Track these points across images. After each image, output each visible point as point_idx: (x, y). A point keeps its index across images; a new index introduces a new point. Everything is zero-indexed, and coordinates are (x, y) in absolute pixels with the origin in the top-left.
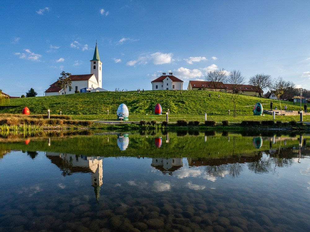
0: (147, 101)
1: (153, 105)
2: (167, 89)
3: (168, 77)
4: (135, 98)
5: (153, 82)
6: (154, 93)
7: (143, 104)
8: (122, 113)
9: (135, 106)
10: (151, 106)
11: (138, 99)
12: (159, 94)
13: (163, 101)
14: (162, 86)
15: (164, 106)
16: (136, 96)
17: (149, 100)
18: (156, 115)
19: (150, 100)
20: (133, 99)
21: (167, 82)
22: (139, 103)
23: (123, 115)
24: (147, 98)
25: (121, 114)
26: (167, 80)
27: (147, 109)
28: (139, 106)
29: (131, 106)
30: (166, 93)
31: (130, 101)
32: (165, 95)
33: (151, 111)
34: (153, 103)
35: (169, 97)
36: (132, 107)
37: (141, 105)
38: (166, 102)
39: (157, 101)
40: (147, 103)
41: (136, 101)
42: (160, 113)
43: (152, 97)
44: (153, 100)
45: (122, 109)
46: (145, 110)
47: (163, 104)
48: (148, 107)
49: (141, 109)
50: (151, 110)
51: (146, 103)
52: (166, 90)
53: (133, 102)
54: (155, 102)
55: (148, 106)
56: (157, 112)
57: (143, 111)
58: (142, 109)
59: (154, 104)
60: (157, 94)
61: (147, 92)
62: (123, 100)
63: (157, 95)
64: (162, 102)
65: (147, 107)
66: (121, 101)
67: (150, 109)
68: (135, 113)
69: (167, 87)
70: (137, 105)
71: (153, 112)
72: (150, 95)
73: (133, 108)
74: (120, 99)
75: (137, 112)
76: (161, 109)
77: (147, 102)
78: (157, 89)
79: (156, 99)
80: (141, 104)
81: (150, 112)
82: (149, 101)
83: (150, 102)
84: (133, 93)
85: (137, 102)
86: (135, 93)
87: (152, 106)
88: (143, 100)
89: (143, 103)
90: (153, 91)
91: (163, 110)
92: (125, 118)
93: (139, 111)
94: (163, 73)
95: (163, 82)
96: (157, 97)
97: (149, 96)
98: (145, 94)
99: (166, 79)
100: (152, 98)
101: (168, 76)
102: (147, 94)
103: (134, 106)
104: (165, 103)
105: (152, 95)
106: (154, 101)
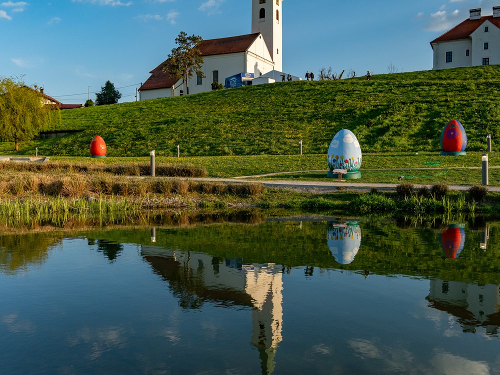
0: (417, 108)
1: (436, 120)
2: (486, 61)
3: (487, 23)
4: (381, 100)
5: (435, 43)
6: (441, 79)
7: (403, 119)
8: (342, 157)
9: (380, 126)
10: (428, 125)
11: (389, 101)
12: (455, 81)
13: (469, 105)
14: (468, 51)
15: (474, 123)
16: (381, 92)
17: (422, 102)
18: (447, 157)
19: (427, 102)
20: (373, 103)
21: (486, 37)
22: (391, 114)
23: (346, 161)
24: (418, 98)
25: (340, 161)
26: (487, 30)
27: (416, 135)
28: (392, 125)
29: (368, 126)
30: (480, 75)
31: (364, 109)
32: (478, 85)
33: (430, 141)
34: (438, 114)
35: (492, 91)
36: (371, 128)
37: (399, 120)
38: (482, 108)
39: (448, 107)
40: (417, 112)
41: (382, 110)
42: (462, 151)
43: (432, 93)
44: (435, 102)
45: (342, 145)
46: (411, 136)
47: (470, 117)
48: (419, 127)
49: (396, 134)
50: (430, 136)
51: (414, 114)
52: (481, 67)
53: (374, 113)
54: (445, 109)
55: (419, 124)
56: (449, 147)
57: (403, 141)
58: (400, 135)
59: (440, 116)
60: (449, 81)
61: (416, 77)
62: (342, 106)
63: (450, 85)
64: (468, 110)
65: (416, 128)
66: (338, 111)
67: (427, 132)
68: (379, 147)
69: (486, 54)
70: (387, 121)
71: (435, 144)
72: (427, 88)
73: (372, 132)
74: (334, 105)
75: (384, 143)
76: (463, 138)
77: (418, 110)
78: (450, 66)
79: (446, 101)
80: (399, 117)
81: (427, 143)
82: (424, 106)
83: (428, 109)
84: (373, 83)
85: (386, 110)
86: (380, 84)
87: (432, 122)
88: (404, 103)
89: (404, 113)
90: (437, 74)
91: (469, 138)
92: (352, 171)
93: (391, 140)
94: (471, 11)
95: (471, 39)
96: (451, 94)
97: (423, 90)
98: (411, 85)
99: (482, 28)
100: (432, 96)
101: (490, 18)
102: (418, 85)
103: (377, 124)
104: (478, 111)
105: (434, 87)
106: (439, 106)
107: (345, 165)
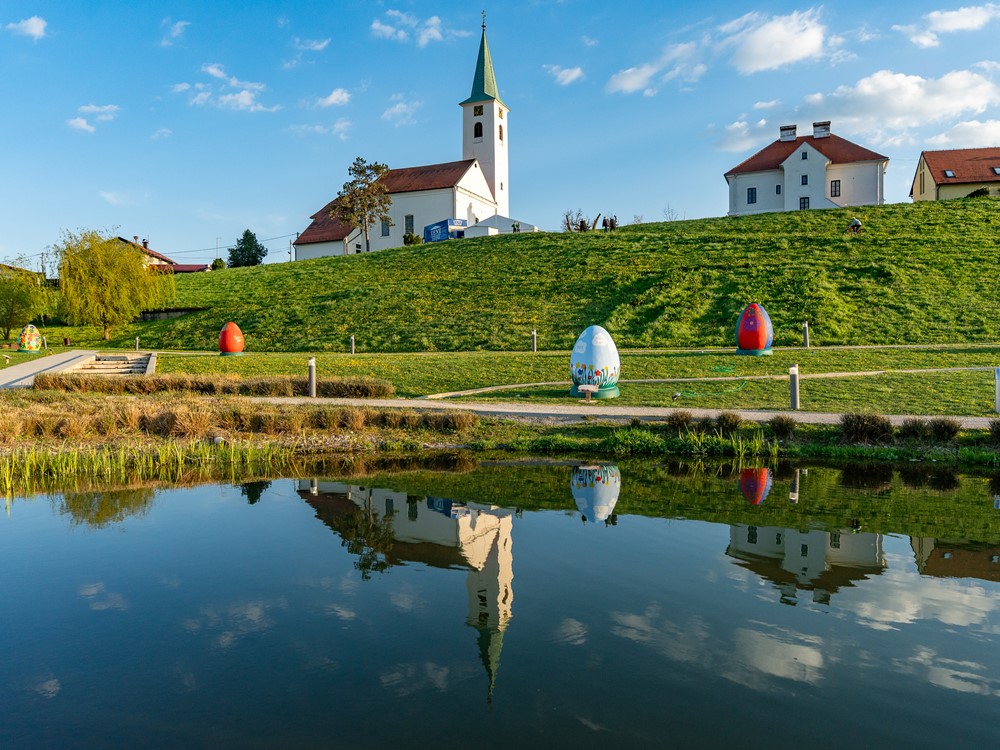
0: (704, 277)
1: (731, 296)
2: (804, 202)
3: (805, 147)
4: (651, 264)
5: (732, 174)
6: (739, 231)
7: (685, 294)
8: (591, 368)
9: (650, 305)
10: (721, 303)
11: (665, 266)
12: (761, 235)
13: (778, 273)
14: (778, 187)
15: (786, 301)
16: (652, 250)
17: (713, 268)
18: (745, 358)
19: (719, 267)
20: (641, 268)
21: (804, 167)
22: (667, 286)
23: (597, 373)
24: (706, 261)
25: (588, 373)
26: (805, 156)
27: (703, 319)
28: (668, 304)
29: (633, 305)
30: (796, 225)
31: (628, 278)
32: (791, 242)
33: (722, 329)
34: (734, 287)
35: (811, 251)
36: (638, 309)
37: (678, 296)
38: (798, 278)
39: (750, 276)
40: (704, 284)
41: (654, 279)
42: (766, 348)
43: (727, 253)
44: (730, 268)
45: (591, 350)
46: (696, 321)
47: (780, 292)
48: (706, 307)
49: (674, 318)
50: (723, 321)
51: (700, 286)
52: (797, 213)
53: (643, 284)
54: (743, 279)
55: (708, 301)
56: (748, 342)
57: (683, 329)
58: (679, 320)
59: (738, 291)
60: (751, 235)
61: (703, 228)
62: (596, 272)
63: (751, 241)
64: (777, 280)
65: (703, 309)
66: (590, 281)
67: (719, 315)
68: (648, 338)
69: (804, 191)
70: (661, 298)
71: (729, 334)
72: (719, 246)
73: (639, 314)
74: (584, 271)
75: (657, 333)
76: (767, 330)
77: (706, 280)
78: (753, 210)
79: (746, 266)
80: (679, 291)
81: (717, 333)
82: (715, 273)
83: (720, 279)
84: (641, 238)
85: (659, 281)
86: (651, 239)
87: (725, 299)
88: (685, 269)
89: (685, 284)
90: (734, 223)
91: (777, 325)
92: (606, 387)
93: (667, 327)
94: (782, 129)
95: (782, 169)
96: (753, 255)
97: (713, 248)
98: (696, 241)
99: (798, 153)
100: (726, 259)
101: (809, 139)
102: (706, 240)
103: (646, 302)
104: (792, 282)
105: (729, 244)
106: (736, 273)
107: (596, 378)
